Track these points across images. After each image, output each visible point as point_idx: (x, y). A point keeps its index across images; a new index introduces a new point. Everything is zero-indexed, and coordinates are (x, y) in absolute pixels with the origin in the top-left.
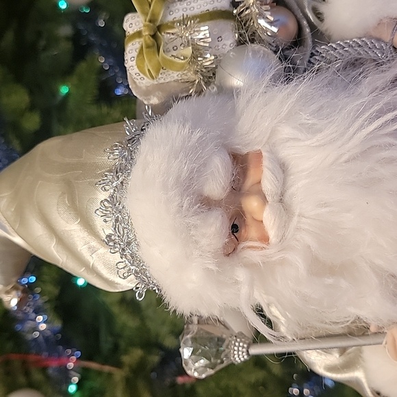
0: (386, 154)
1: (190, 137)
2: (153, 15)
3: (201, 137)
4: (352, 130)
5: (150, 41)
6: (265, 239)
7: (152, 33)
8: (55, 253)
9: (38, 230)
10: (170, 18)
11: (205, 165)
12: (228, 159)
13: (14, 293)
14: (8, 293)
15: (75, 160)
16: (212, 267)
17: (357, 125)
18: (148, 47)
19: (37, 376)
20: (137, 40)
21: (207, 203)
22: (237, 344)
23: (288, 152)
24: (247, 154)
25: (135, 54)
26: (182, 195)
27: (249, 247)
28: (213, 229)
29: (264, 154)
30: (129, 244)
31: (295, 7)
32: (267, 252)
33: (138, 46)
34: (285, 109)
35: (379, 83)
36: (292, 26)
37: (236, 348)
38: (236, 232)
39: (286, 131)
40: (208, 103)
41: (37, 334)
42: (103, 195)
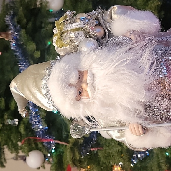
0: (122, 72)
1: (66, 67)
2: (61, 29)
3: (69, 67)
4: (111, 65)
5: (60, 37)
6: (88, 96)
7: (60, 35)
8: (32, 99)
9: (27, 92)
10: (66, 30)
11: (70, 74)
12: (77, 73)
13: (24, 112)
14: (22, 112)
15: (37, 72)
16: (72, 103)
17: (112, 64)
18: (59, 39)
19: (40, 146)
20: (57, 36)
21: (71, 85)
22: (87, 128)
23: (95, 71)
24: (83, 71)
25: (55, 40)
26: (62, 83)
27: (83, 98)
28: (72, 93)
29: (88, 71)
30: (50, 96)
31: (104, 26)
32: (89, 99)
33: (56, 38)
34: (93, 59)
35: (122, 51)
36: (103, 32)
37: (86, 129)
38: (80, 94)
39: (94, 65)
40: (73, 57)
41: (39, 130)
42: (44, 83)
